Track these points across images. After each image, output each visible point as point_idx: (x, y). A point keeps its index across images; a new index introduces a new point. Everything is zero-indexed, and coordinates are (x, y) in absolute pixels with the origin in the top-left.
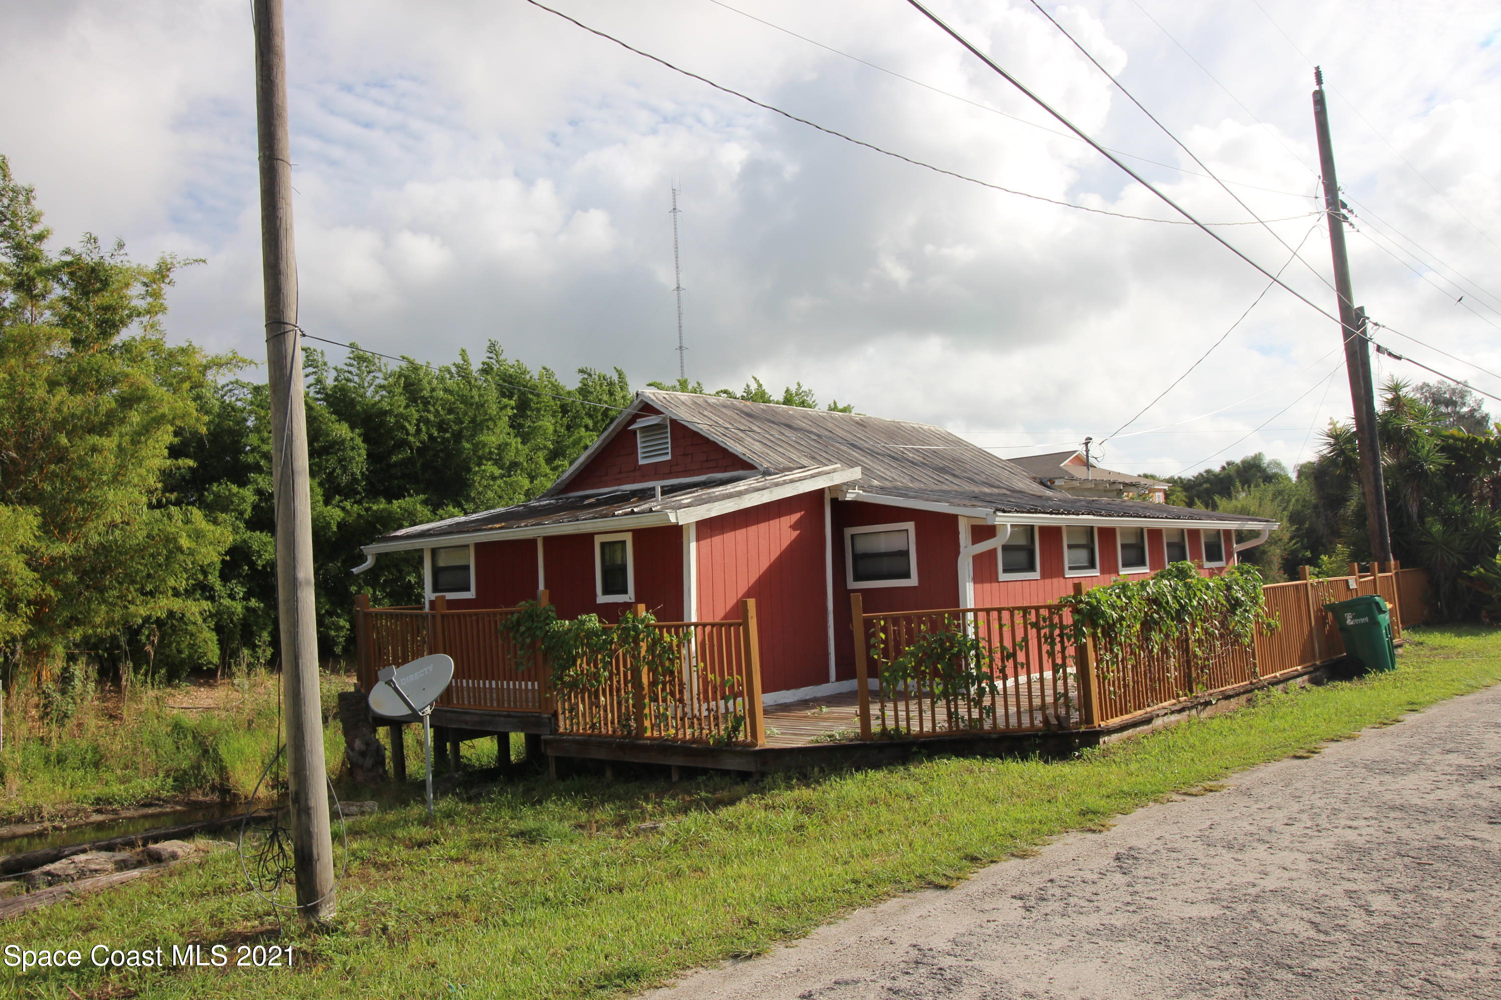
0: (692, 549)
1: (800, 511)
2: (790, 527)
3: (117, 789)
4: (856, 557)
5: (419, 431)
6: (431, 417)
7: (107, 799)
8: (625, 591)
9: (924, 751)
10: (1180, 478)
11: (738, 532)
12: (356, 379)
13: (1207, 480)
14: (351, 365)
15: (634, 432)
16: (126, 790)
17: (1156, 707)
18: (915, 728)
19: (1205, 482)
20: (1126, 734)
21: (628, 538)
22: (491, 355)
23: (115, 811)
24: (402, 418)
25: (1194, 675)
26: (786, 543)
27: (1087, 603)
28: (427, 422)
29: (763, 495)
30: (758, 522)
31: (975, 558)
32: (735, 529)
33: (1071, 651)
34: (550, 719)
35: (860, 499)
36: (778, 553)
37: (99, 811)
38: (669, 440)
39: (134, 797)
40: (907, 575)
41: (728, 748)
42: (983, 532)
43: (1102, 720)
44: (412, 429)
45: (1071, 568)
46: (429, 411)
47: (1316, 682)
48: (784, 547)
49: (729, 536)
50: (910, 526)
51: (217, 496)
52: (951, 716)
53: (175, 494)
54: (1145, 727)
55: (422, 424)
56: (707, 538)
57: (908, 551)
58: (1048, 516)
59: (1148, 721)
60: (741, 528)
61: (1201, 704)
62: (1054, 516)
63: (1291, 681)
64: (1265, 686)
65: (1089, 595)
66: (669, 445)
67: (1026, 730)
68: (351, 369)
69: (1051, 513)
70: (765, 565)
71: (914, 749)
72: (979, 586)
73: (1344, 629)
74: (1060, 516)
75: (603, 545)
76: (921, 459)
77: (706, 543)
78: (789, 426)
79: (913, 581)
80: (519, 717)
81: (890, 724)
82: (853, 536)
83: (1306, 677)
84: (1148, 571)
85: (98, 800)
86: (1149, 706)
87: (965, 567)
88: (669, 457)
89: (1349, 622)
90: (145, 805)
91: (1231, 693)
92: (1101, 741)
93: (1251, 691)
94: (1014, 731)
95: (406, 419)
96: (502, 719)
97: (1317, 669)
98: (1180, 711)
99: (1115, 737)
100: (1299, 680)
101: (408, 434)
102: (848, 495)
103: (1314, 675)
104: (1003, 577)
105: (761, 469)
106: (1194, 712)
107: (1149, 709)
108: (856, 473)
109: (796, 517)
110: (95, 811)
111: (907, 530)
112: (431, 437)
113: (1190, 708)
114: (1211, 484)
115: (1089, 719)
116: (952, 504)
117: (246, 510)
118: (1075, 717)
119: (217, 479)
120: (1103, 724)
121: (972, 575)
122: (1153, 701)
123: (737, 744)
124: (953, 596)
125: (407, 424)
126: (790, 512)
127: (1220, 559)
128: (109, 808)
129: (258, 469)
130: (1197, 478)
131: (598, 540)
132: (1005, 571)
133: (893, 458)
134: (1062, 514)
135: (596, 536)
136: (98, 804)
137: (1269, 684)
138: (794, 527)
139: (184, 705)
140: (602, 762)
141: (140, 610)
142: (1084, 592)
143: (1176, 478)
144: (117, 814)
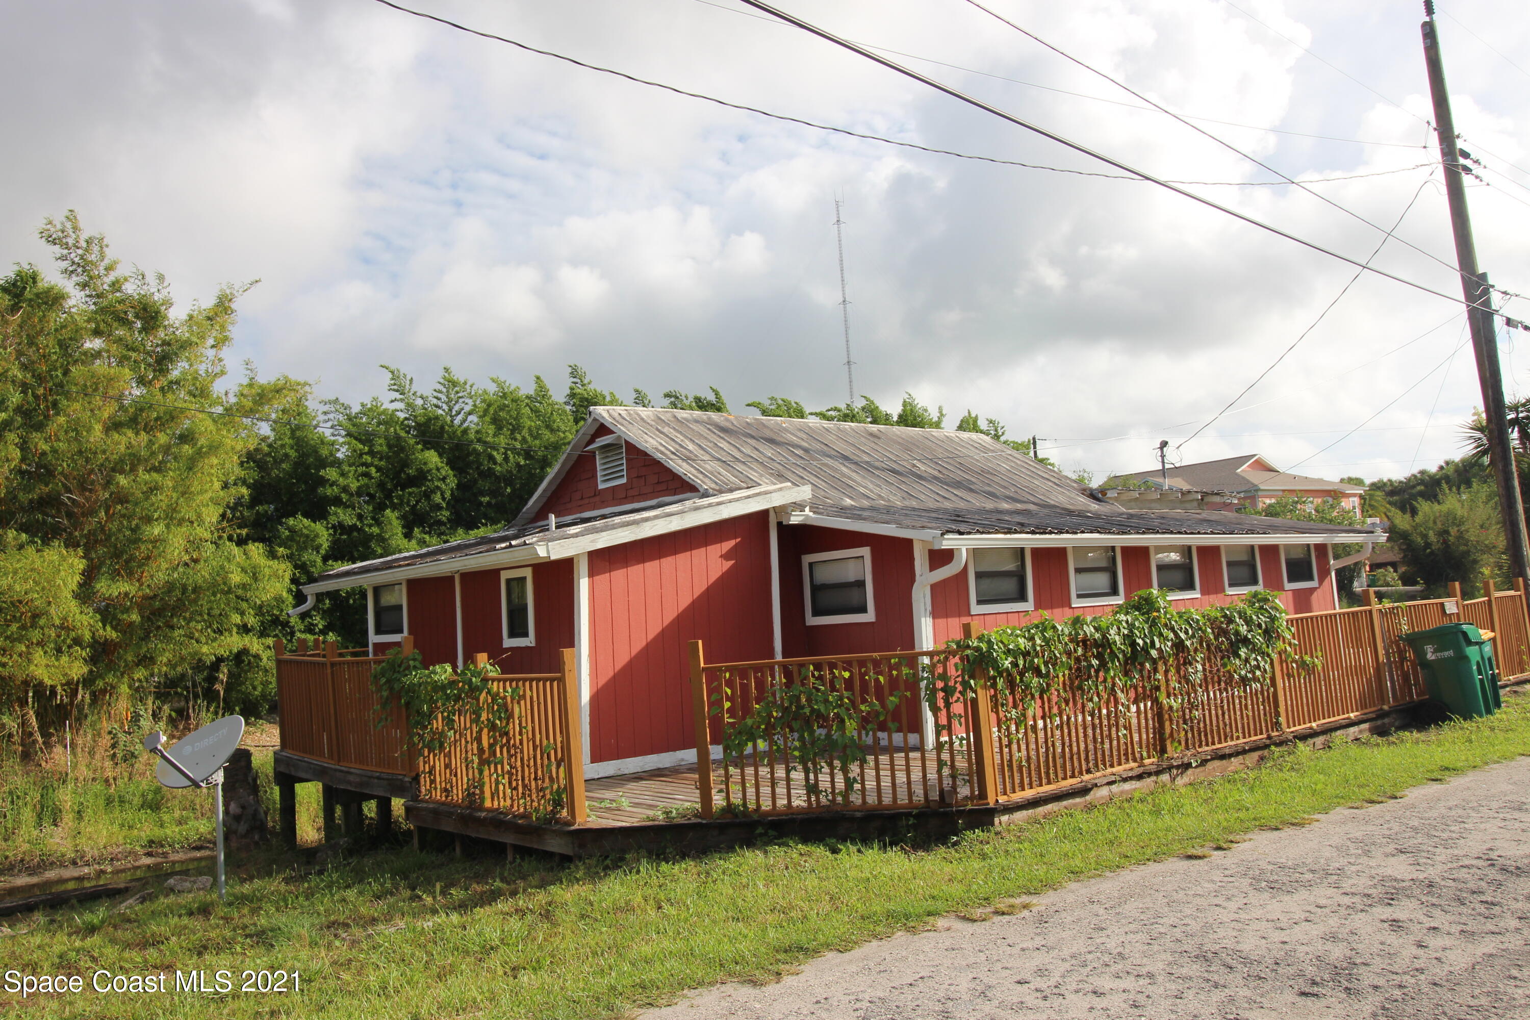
0: (583, 586)
1: (736, 538)
2: (721, 556)
3: (172, 831)
4: (817, 589)
5: (506, 459)
6: (518, 445)
7: (160, 842)
8: (526, 635)
9: (771, 833)
10: (1390, 481)
11: (647, 564)
12: (445, 407)
13: (1422, 482)
14: (440, 392)
15: (593, 453)
16: (180, 833)
17: (1098, 774)
18: (766, 805)
19: (1419, 484)
20: (1041, 810)
21: (528, 573)
22: (575, 380)
23: (165, 855)
24: (491, 447)
25: (1168, 731)
26: (715, 575)
27: (978, 649)
28: (514, 450)
29: (671, 522)
30: (675, 552)
31: (934, 587)
32: (643, 561)
33: (958, 708)
34: (410, 783)
35: (809, 522)
36: (704, 587)
37: (149, 854)
38: (624, 461)
39: (187, 839)
40: (863, 609)
41: (548, 826)
42: (940, 558)
43: (1005, 793)
44: (499, 458)
45: (1079, 596)
46: (516, 440)
47: (1382, 732)
48: (712, 579)
49: (636, 570)
50: (865, 551)
51: (291, 530)
52: (812, 789)
53: (246, 530)
54: (1078, 800)
55: (509, 452)
56: (604, 573)
57: (864, 581)
58: (1029, 536)
59: (1084, 791)
60: (651, 559)
61: (1178, 767)
62: (1038, 536)
63: (1339, 732)
64: (1291, 741)
65: (980, 639)
66: (625, 467)
67: (902, 807)
68: (440, 395)
69: (1033, 533)
70: (685, 601)
71: (760, 830)
72: (941, 622)
73: (1425, 664)
74: (1047, 536)
75: (509, 581)
76: (936, 473)
77: (602, 579)
78: (771, 441)
79: (869, 616)
80: (388, 779)
81: (736, 799)
82: (811, 565)
83: (1365, 726)
84: (1199, 596)
85: (151, 842)
86: (1088, 771)
87: (921, 598)
88: (624, 481)
89: (1430, 656)
90: (198, 848)
91: (1227, 751)
92: (996, 820)
93: (1266, 747)
94: (887, 808)
95: (494, 448)
96: (376, 781)
97: (1381, 715)
98: (1139, 777)
99: (1020, 816)
100: (1352, 730)
101: (495, 463)
102: (792, 518)
103: (1379, 722)
104: (975, 609)
105: (701, 490)
106: (1165, 777)
107: (1086, 777)
108: (804, 493)
109: (732, 543)
110: (145, 855)
111: (863, 557)
112: (518, 464)
113: (1158, 773)
114: (1426, 486)
115: (983, 795)
116: (900, 525)
117: (321, 545)
118: (964, 791)
119: (293, 514)
120: (1002, 799)
121: (929, 608)
122: (1096, 765)
123: (557, 821)
124: (908, 636)
125: (495, 453)
126: (720, 540)
127: (1311, 578)
128: (160, 851)
129: (337, 501)
130: (1409, 480)
131: (504, 576)
132: (980, 602)
133: (894, 471)
134: (1051, 533)
135: (502, 572)
136: (150, 847)
137: (1295, 737)
138: (726, 557)
139: (261, 743)
140: (452, 836)
141: (208, 651)
142: (974, 635)
143: (1385, 480)
144: (166, 857)
